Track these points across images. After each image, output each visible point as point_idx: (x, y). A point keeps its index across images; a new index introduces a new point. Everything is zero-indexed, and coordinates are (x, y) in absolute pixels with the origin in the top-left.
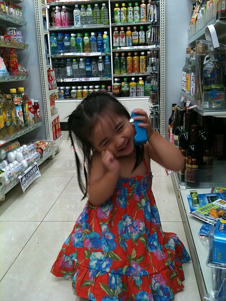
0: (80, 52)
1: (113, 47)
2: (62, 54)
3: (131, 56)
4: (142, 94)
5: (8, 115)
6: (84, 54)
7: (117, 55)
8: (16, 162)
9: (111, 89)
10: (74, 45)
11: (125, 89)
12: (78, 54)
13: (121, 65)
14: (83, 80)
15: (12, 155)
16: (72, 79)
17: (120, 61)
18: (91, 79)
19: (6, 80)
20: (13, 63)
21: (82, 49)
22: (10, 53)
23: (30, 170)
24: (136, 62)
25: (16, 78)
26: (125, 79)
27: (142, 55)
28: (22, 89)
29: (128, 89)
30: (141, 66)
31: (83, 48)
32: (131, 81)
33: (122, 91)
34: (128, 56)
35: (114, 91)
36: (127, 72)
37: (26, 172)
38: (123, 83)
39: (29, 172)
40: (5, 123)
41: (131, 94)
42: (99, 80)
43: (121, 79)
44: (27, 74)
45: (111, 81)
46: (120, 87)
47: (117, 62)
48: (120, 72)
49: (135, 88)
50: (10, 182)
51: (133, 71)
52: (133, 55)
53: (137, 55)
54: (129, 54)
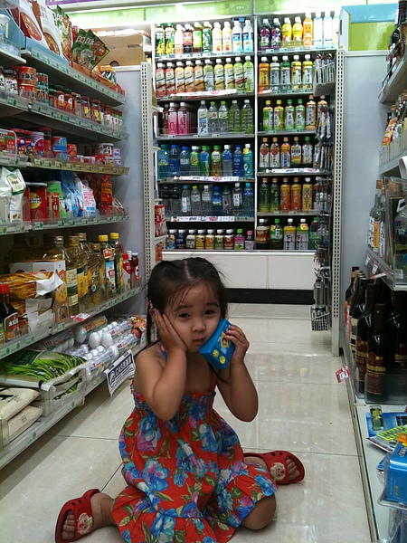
0: (205, 176)
1: (259, 169)
2: (175, 178)
3: (287, 183)
4: (305, 245)
5: (94, 275)
6: (211, 179)
7: (265, 181)
8: (101, 348)
9: (253, 235)
12: (202, 178)
14: (207, 219)
15: (96, 336)
16: (189, 217)
18: (220, 219)
19: (95, 222)
20: (105, 196)
22: (102, 182)
23: (122, 363)
24: (296, 194)
25: (109, 218)
26: (277, 221)
27: (306, 183)
28: (115, 235)
29: (280, 237)
30: (304, 202)
31: (210, 169)
32: (287, 224)
33: (271, 240)
34: (284, 183)
35: (257, 239)
36: (280, 209)
37: (115, 364)
38: (273, 227)
39: (119, 365)
40: (90, 287)
42: (233, 221)
43: (270, 221)
44: (123, 213)
45: (254, 223)
46: (268, 234)
48: (269, 208)
49: (293, 235)
50: (94, 378)
51: (290, 208)
52: (291, 182)
53: (297, 183)
54: (285, 180)
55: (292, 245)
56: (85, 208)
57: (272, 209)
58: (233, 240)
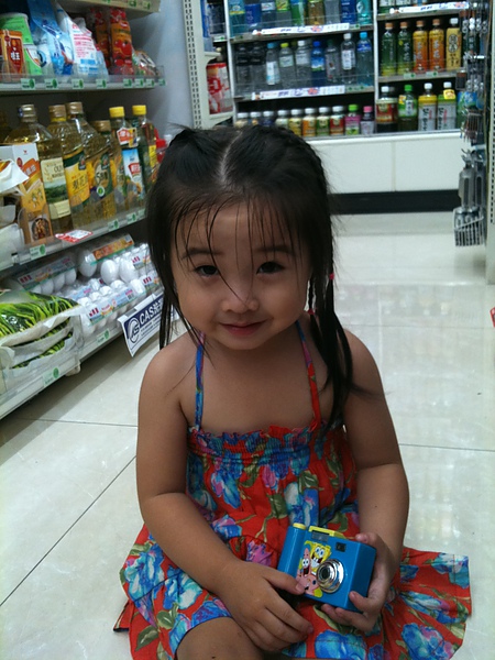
0: (299, 25)
1: (380, 9)
2: (255, 32)
3: (423, 29)
6: (308, 30)
7: (389, 27)
9: (372, 113)
10: (284, 8)
11: (406, 111)
12: (294, 30)
13: (398, 52)
14: (305, 92)
16: (278, 92)
17: (397, 43)
18: (325, 91)
19: (98, 85)
20: (119, 45)
21: (302, 18)
22: (113, 21)
24: (436, 44)
25: (126, 81)
27: (451, 26)
28: (140, 109)
29: (413, 112)
30: (448, 54)
31: (307, 15)
32: (423, 92)
33: (400, 119)
34: (417, 29)
35: (378, 118)
36: (412, 69)
38: (403, 98)
41: (422, 124)
42: (343, 92)
43: (398, 89)
44: (156, 74)
45: (373, 94)
46: (394, 109)
47: (389, 46)
49: (432, 109)
50: (97, 331)
51: (428, 67)
52: (428, 27)
53: (438, 27)
54: (420, 24)
55: (430, 123)
56: (77, 61)
57: (401, 70)
58: (343, 122)
